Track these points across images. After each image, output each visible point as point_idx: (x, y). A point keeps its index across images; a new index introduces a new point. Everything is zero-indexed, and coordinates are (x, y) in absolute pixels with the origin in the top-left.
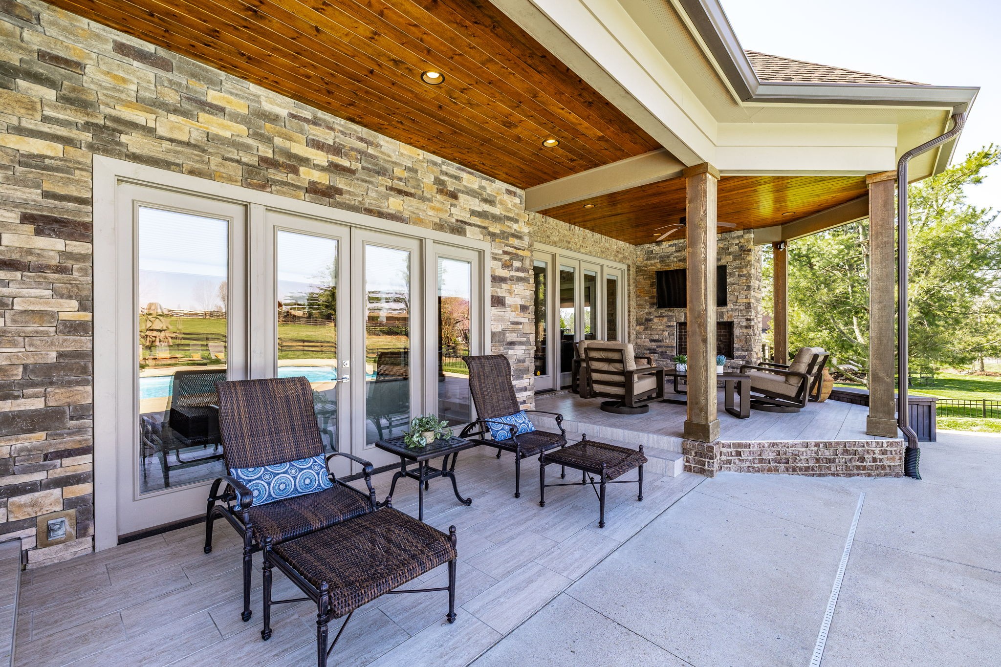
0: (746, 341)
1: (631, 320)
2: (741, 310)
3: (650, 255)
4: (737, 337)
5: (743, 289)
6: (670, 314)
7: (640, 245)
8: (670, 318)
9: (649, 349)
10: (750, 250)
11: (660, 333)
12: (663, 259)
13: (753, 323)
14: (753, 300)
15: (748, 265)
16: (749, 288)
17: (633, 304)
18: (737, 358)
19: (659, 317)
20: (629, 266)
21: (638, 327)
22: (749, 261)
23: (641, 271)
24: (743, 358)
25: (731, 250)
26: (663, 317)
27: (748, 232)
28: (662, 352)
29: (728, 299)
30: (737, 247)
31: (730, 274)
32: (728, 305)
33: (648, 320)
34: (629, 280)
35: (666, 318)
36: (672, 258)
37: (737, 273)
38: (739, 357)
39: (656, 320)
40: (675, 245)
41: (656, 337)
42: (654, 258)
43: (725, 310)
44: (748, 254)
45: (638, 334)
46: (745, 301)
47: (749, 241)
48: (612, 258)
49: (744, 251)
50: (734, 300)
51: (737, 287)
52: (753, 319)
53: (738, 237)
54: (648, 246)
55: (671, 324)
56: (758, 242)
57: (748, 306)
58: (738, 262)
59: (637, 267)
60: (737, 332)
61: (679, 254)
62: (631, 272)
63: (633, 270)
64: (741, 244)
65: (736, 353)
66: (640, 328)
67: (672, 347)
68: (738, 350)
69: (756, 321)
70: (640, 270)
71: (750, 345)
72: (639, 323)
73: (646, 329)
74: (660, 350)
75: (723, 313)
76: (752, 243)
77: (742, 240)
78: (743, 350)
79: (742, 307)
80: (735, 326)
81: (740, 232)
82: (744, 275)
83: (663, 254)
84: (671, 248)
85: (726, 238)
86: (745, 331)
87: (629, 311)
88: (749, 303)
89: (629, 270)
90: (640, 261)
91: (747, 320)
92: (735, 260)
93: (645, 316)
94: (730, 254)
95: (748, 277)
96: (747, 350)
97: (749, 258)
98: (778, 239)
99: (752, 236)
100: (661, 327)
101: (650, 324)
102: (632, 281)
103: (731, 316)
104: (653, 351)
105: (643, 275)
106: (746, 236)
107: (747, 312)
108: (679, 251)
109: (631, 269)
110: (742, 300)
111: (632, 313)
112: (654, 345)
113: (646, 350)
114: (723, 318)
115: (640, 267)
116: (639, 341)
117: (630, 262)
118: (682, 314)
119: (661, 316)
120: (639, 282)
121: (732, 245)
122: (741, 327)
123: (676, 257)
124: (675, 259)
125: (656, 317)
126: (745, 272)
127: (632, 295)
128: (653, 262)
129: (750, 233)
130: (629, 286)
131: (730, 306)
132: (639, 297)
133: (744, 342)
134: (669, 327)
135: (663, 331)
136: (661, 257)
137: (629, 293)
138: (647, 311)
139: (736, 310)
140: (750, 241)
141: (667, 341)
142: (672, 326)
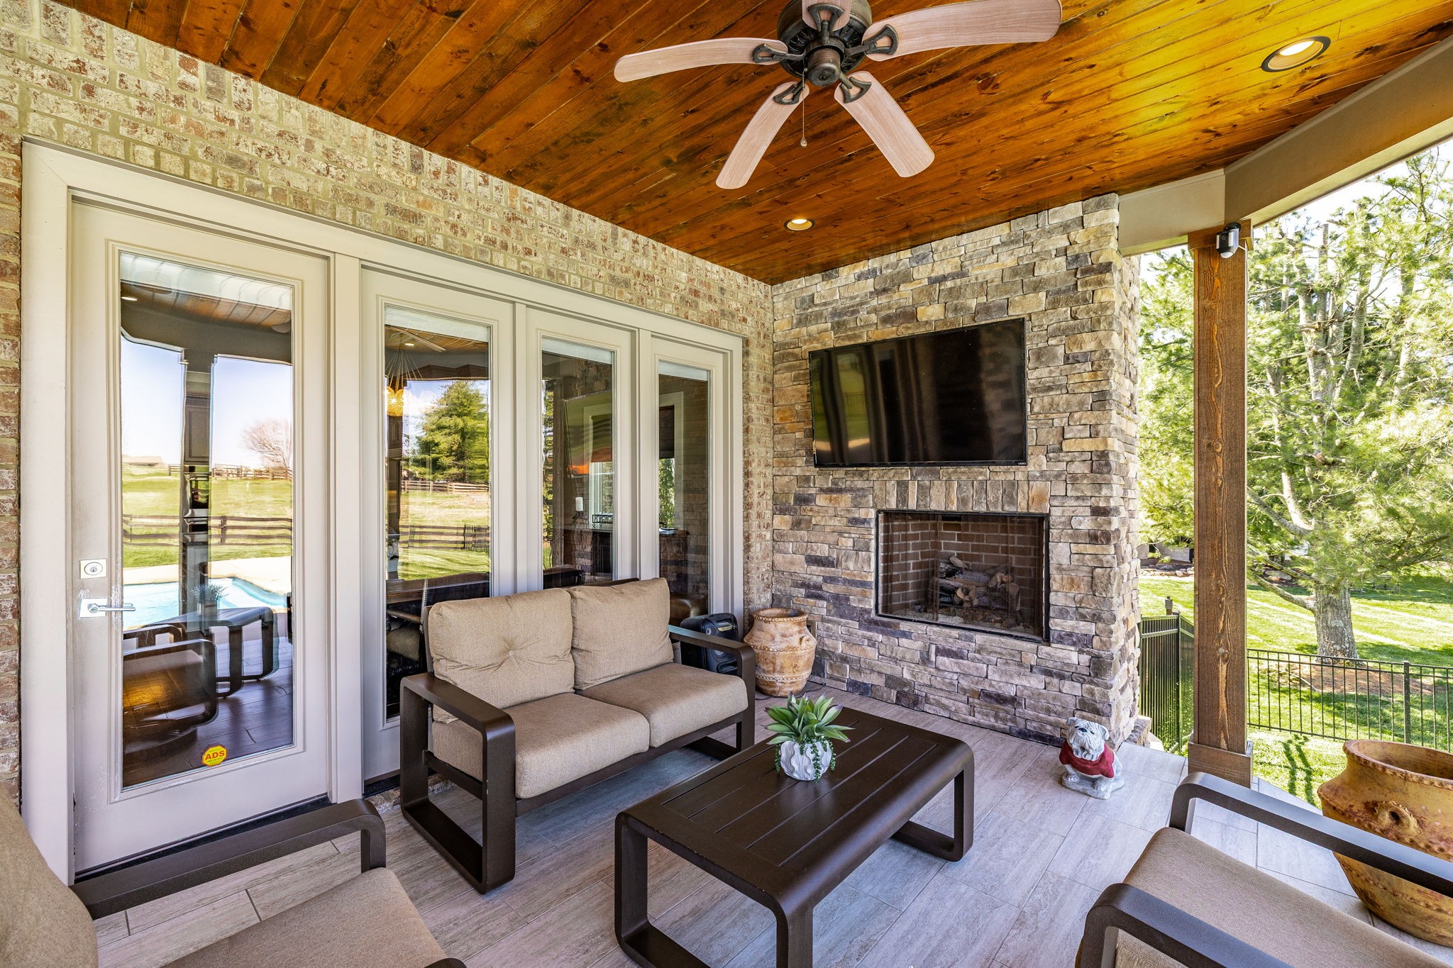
0: (1092, 585)
1: (755, 499)
2: (1074, 478)
3: (807, 312)
4: (1060, 568)
5: (1081, 403)
6: (859, 484)
7: (782, 280)
8: (859, 495)
9: (804, 585)
10: (1107, 267)
11: (832, 538)
12: (840, 319)
13: (1115, 523)
14: (1115, 444)
15: (1100, 320)
16: (1102, 399)
17: (761, 451)
18: (1061, 640)
19: (830, 491)
20: (746, 342)
21: (778, 518)
22: (1104, 307)
23: (784, 357)
24: (1083, 643)
25: (1042, 272)
26: (840, 491)
27: (1098, 206)
28: (836, 597)
29: (1031, 440)
30: (1061, 260)
31: (1039, 354)
32: (1032, 460)
33: (803, 500)
34: (745, 384)
35: (847, 497)
36: (863, 314)
37: (1060, 351)
38: (1068, 638)
39: (821, 500)
40: (873, 273)
41: (823, 550)
42: (818, 316)
43: (1020, 476)
44: (1100, 283)
45: (778, 538)
46: (1088, 445)
47: (1102, 234)
48: (668, 308)
49: (1087, 271)
50: (1053, 441)
51: (1061, 399)
52: (1116, 510)
53: (1065, 228)
54: (801, 283)
55: (861, 513)
56: (1133, 242)
57: (1101, 463)
58: (1064, 311)
59: (777, 347)
60: (1060, 552)
61: (883, 300)
62: (753, 359)
63: (759, 356)
64: (1076, 249)
65: (1057, 625)
66: (781, 522)
67: (864, 584)
68: (1063, 613)
69: (1124, 513)
70: (782, 354)
71: (1107, 601)
72: (780, 509)
73: (797, 525)
74: (830, 589)
75: (1014, 484)
76: (1113, 244)
77: (1079, 235)
78: (1083, 617)
79: (1079, 468)
80: (1054, 532)
81: (1073, 210)
82: (1086, 357)
83: (839, 305)
84: (863, 283)
85: (1026, 236)
86: (1090, 549)
87: (747, 474)
88: (1104, 455)
89: (746, 354)
90: (783, 329)
91: (1097, 512)
92: (1054, 304)
93: (795, 489)
94: (1036, 288)
95: (1101, 361)
96: (1096, 618)
97: (1102, 297)
98: (1212, 218)
99: (1114, 216)
100: (835, 522)
101: (806, 511)
102: (756, 387)
103: (1041, 498)
104: (814, 592)
105: (789, 369)
106: (1092, 221)
107: (1098, 486)
108: (885, 290)
109: (754, 350)
110: (1079, 443)
111: (755, 480)
112: (816, 574)
113: (797, 585)
114: (1013, 501)
115: (784, 345)
116: (779, 558)
117: (748, 330)
118: (892, 486)
119: (835, 490)
120: (779, 389)
121: (1043, 256)
122: (1075, 537)
123: (875, 310)
124: (874, 318)
125: (822, 490)
126: (1090, 346)
127: (758, 424)
128: (813, 328)
129: (1107, 206)
130: (747, 398)
131: (1037, 462)
132: (780, 431)
133: (1084, 588)
134: (855, 522)
135: (841, 534)
136: (835, 313)
137: (748, 420)
138: (798, 472)
139: (1058, 476)
140: (1105, 234)
141: (851, 565)
142: (864, 521)
